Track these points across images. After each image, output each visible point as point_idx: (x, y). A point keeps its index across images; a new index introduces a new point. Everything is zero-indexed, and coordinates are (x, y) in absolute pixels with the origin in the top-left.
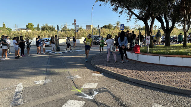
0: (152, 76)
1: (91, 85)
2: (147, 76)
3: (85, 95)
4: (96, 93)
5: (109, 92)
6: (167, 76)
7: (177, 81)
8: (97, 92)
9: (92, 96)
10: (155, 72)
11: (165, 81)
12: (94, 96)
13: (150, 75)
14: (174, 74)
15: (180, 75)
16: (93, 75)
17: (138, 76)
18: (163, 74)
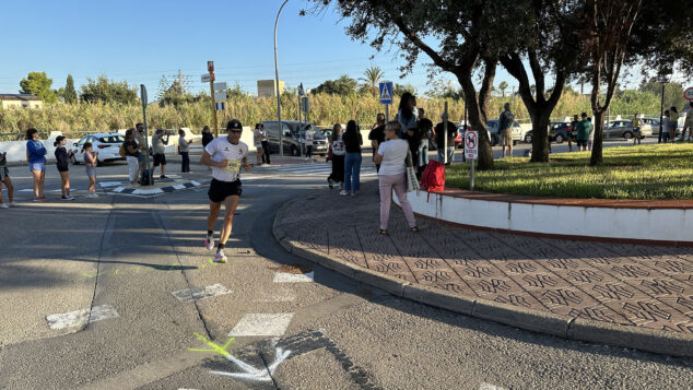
0: (483, 277)
1: (267, 323)
2: (466, 277)
3: (241, 364)
4: (281, 355)
5: (331, 348)
6: (534, 275)
7: (565, 295)
8: (288, 352)
9: (265, 370)
10: (494, 261)
11: (526, 295)
12: (273, 367)
13: (476, 274)
14: (557, 269)
15: (578, 270)
16: (276, 281)
17: (434, 279)
18: (519, 269)
